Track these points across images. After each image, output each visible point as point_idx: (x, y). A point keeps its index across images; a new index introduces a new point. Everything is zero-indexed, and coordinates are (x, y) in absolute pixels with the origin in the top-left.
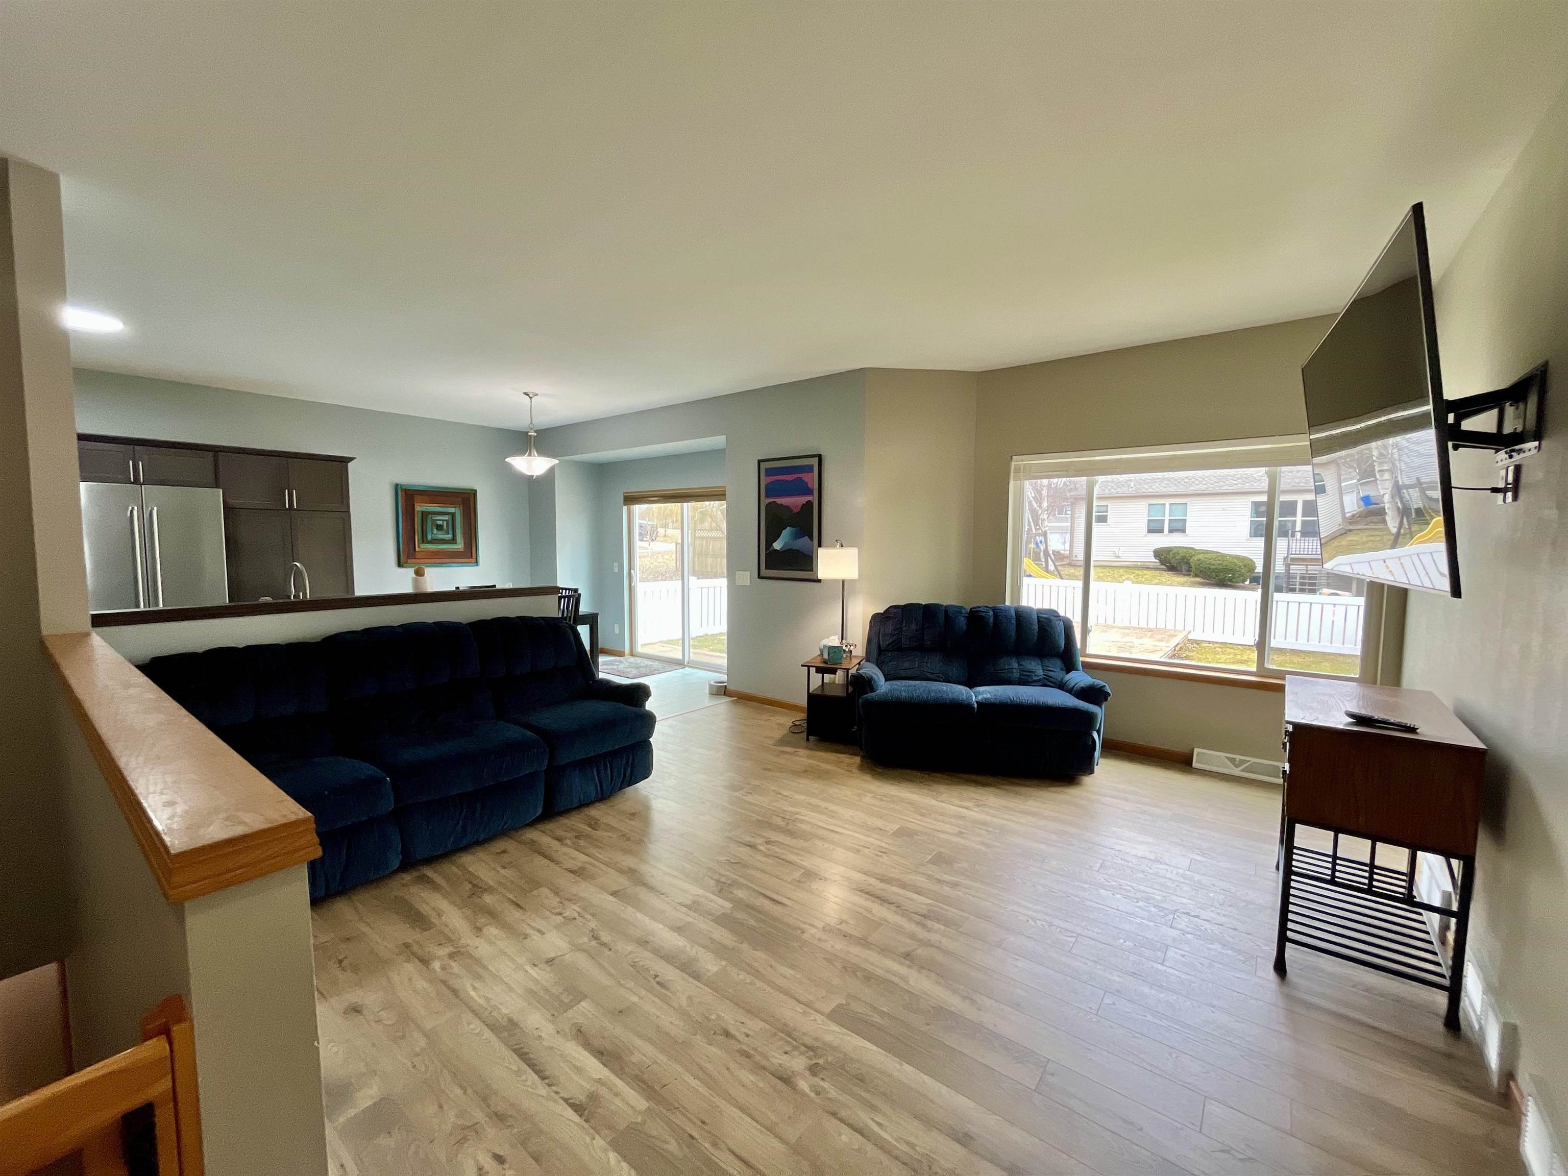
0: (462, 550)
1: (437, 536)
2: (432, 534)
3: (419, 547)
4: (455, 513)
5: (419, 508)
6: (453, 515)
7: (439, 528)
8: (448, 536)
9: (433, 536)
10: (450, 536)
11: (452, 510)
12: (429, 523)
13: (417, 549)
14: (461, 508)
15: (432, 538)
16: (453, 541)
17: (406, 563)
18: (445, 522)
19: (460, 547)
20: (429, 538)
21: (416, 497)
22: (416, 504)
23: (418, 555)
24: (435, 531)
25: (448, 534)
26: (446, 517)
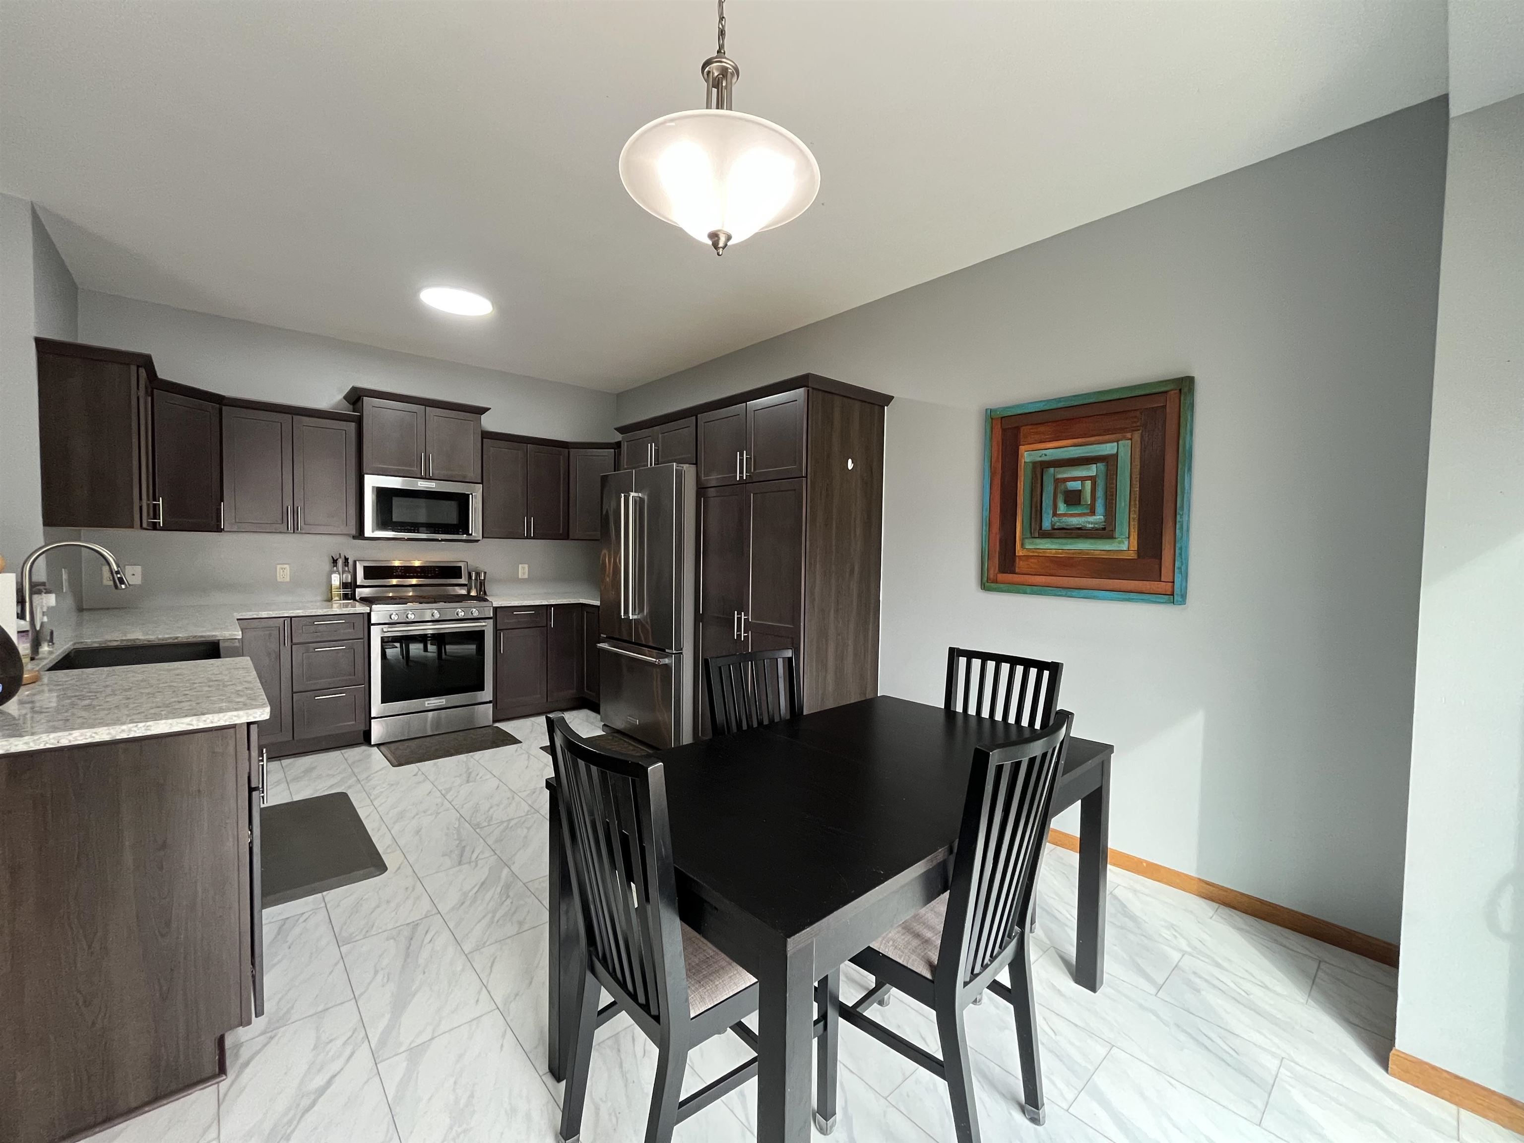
0: (1132, 555)
1: (1064, 519)
2: (1055, 514)
3: (1022, 545)
4: (1116, 455)
5: (1028, 455)
6: (1110, 461)
7: (1073, 498)
8: (1091, 519)
9: (1056, 519)
10: (1099, 518)
11: (1108, 449)
12: (1049, 489)
13: (1019, 552)
14: (1137, 436)
15: (1053, 525)
16: (1105, 532)
17: (995, 581)
18: (1088, 484)
19: (1124, 547)
20: (1046, 525)
21: (1024, 430)
22: (1022, 448)
23: (1020, 565)
24: (1062, 508)
25: (1093, 512)
26: (1092, 470)
